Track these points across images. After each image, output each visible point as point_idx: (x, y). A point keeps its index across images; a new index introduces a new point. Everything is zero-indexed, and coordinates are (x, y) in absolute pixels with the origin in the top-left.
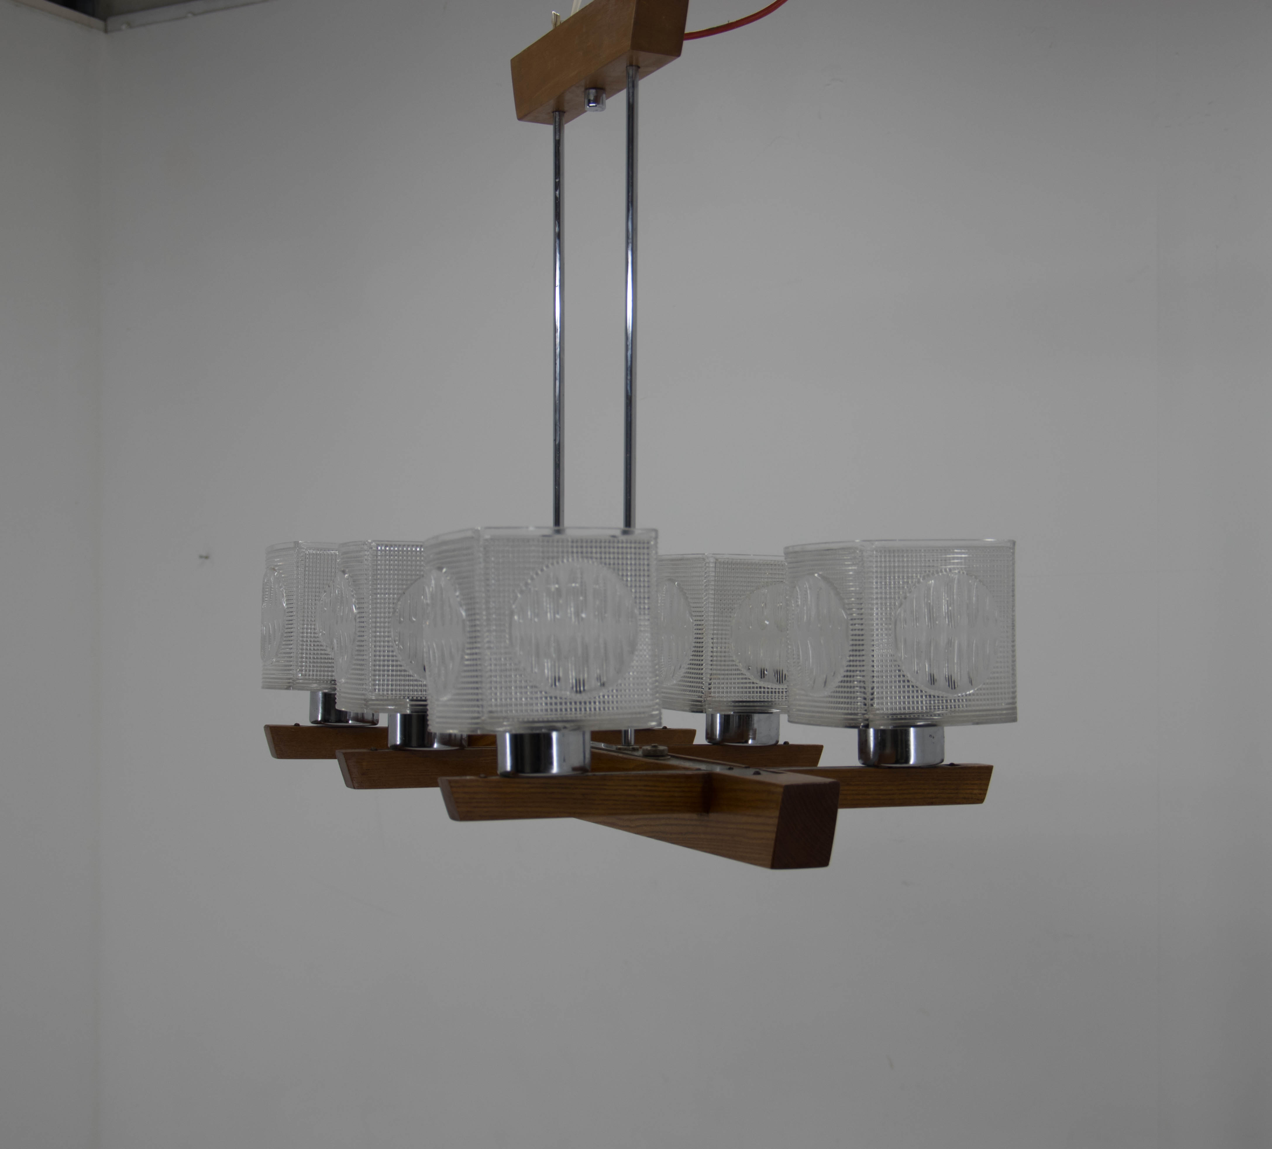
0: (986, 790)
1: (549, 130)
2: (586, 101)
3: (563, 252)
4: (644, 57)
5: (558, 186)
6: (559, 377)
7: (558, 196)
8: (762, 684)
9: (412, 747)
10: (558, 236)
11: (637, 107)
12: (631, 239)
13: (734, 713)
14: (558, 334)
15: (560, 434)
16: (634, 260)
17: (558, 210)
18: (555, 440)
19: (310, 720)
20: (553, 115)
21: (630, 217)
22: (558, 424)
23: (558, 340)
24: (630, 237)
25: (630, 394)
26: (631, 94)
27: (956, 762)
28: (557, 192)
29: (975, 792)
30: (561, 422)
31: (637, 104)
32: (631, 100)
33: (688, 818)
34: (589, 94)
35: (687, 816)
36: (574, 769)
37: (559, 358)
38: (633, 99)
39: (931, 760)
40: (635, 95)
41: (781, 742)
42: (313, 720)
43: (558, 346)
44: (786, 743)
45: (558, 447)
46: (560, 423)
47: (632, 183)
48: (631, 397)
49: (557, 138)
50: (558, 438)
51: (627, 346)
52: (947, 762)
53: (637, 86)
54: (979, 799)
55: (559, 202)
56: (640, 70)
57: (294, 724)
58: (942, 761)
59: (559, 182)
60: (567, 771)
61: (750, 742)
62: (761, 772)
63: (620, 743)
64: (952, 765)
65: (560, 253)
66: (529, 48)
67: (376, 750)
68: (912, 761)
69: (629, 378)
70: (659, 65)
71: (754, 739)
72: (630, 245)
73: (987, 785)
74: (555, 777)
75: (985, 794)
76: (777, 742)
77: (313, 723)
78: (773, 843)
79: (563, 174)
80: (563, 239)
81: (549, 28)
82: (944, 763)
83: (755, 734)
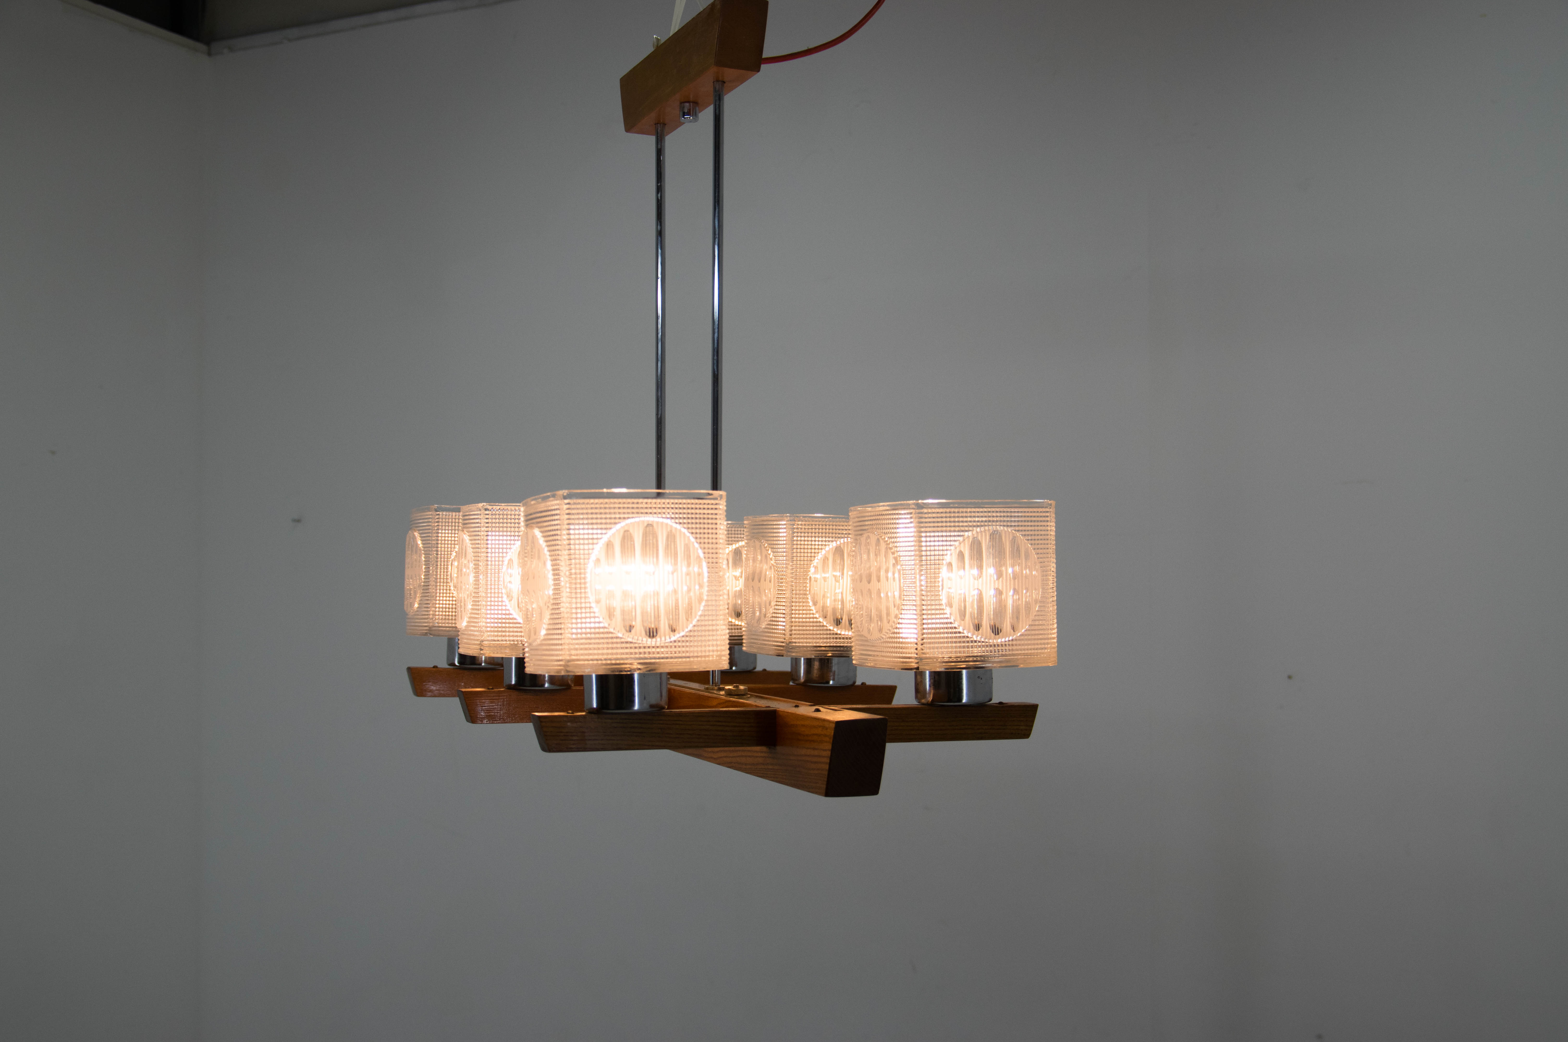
0: (1032, 726)
1: (653, 139)
2: (681, 113)
3: (664, 248)
4: (729, 73)
5: (660, 189)
6: (661, 359)
7: (659, 198)
8: (836, 630)
9: (525, 686)
10: (660, 234)
11: (723, 118)
12: (718, 235)
13: (815, 656)
14: (660, 320)
15: (661, 409)
16: (720, 254)
17: (660, 211)
18: (657, 414)
19: (447, 662)
20: (656, 127)
21: (717, 215)
22: (660, 400)
23: (660, 326)
24: (717, 232)
25: (716, 372)
26: (717, 106)
27: (1004, 701)
28: (659, 195)
29: (1022, 728)
30: (663, 398)
31: (723, 115)
32: (717, 111)
33: (759, 751)
34: (684, 107)
35: (758, 748)
36: (652, 706)
37: (661, 341)
38: (719, 111)
39: (981, 699)
40: (721, 108)
41: (858, 683)
42: (450, 663)
43: (660, 331)
44: (863, 684)
45: (659, 421)
46: (661, 399)
47: (719, 185)
48: (718, 375)
49: (659, 148)
50: (660, 413)
51: (714, 330)
52: (995, 700)
53: (723, 99)
54: (1026, 734)
55: (661, 204)
56: (725, 85)
57: (432, 666)
58: (991, 700)
59: (661, 185)
60: (646, 708)
61: (831, 682)
62: (821, 709)
63: (708, 683)
64: (1001, 703)
65: (661, 249)
66: (634, 68)
67: (493, 689)
68: (964, 700)
69: (715, 358)
70: (742, 80)
71: (833, 680)
72: (717, 240)
73: (1033, 721)
74: (637, 713)
75: (1031, 730)
76: (855, 682)
77: (450, 665)
78: (826, 773)
79: (664, 178)
80: (664, 237)
81: (650, 50)
82: (993, 701)
83: (834, 675)
